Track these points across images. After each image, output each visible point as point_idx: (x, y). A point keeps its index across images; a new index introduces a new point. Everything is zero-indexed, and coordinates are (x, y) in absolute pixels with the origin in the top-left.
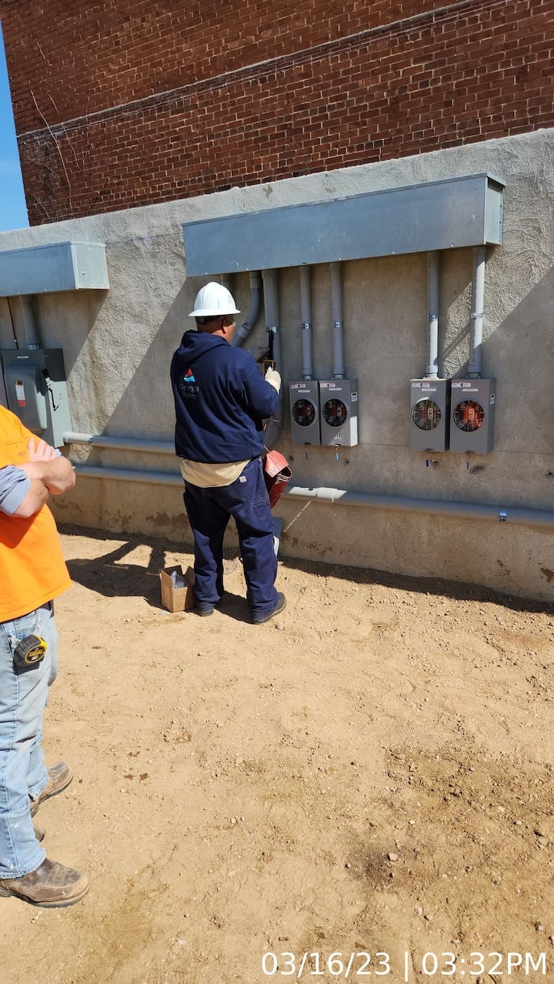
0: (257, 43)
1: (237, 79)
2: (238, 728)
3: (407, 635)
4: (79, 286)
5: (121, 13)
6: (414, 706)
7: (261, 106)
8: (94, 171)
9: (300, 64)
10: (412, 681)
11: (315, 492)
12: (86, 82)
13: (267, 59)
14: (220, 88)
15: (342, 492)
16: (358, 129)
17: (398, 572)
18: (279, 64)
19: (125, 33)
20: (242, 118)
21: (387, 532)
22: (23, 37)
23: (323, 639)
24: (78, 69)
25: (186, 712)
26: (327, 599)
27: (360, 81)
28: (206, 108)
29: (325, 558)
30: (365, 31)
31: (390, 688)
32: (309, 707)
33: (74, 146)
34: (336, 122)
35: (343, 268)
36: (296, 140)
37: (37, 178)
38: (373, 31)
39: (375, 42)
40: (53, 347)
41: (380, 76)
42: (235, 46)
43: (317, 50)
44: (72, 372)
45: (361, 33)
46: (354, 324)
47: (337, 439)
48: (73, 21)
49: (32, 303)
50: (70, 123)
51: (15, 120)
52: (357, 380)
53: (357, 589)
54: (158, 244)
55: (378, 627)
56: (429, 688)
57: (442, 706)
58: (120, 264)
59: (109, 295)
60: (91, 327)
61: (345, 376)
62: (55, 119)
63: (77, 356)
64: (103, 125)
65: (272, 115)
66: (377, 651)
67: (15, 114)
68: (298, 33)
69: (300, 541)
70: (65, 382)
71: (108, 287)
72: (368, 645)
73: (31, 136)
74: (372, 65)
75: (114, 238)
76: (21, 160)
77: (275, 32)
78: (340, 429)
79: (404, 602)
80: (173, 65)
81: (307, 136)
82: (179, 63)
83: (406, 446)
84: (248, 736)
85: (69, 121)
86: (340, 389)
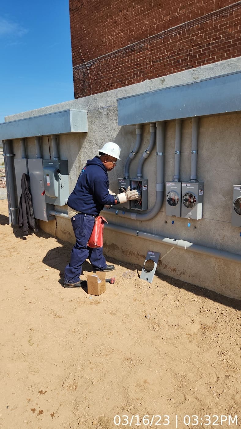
0: (178, 16)
1: (167, 34)
2: (103, 388)
3: (220, 337)
4: (72, 130)
5: (118, 9)
6: (215, 394)
7: (178, 46)
8: (102, 81)
9: (198, 24)
10: (217, 374)
11: (176, 242)
12: (102, 41)
13: (182, 23)
14: (159, 39)
15: (191, 244)
16: (226, 53)
17: (221, 293)
18: (188, 25)
19: (119, 17)
20: (168, 52)
21: (216, 269)
22: (78, 23)
23: (170, 330)
24: (99, 36)
25: (79, 368)
26: (177, 303)
27: (228, 30)
28: (152, 49)
29: (180, 278)
30: (233, 4)
31: (202, 376)
32: (148, 381)
33: (95, 70)
34: (215, 51)
35: (199, 120)
36: (193, 61)
37: (80, 85)
38: (237, 4)
39: (238, 9)
40: (64, 159)
41: (239, 26)
42: (168, 18)
43: (207, 16)
44: (71, 171)
45: (230, 5)
46: (204, 153)
47: (190, 215)
48: (98, 14)
49: (57, 139)
50: (94, 61)
51: (73, 60)
52: (204, 183)
53: (196, 300)
54: (110, 110)
55: (204, 327)
56: (228, 381)
57: (233, 399)
58: (93, 120)
59: (88, 135)
60: (80, 150)
61: (197, 181)
62: (89, 59)
63: (73, 164)
64: (107, 60)
65: (183, 49)
66: (200, 345)
67: (73, 58)
68: (198, 9)
69: (168, 266)
70: (68, 175)
71: (87, 131)
72: (195, 338)
73: (78, 67)
74: (235, 21)
75: (91, 108)
76: (74, 78)
77: (187, 10)
78: (192, 209)
79: (222, 313)
80: (139, 30)
81: (199, 58)
82: (142, 29)
83: (230, 222)
84: (107, 396)
85: (94, 60)
86: (193, 188)
